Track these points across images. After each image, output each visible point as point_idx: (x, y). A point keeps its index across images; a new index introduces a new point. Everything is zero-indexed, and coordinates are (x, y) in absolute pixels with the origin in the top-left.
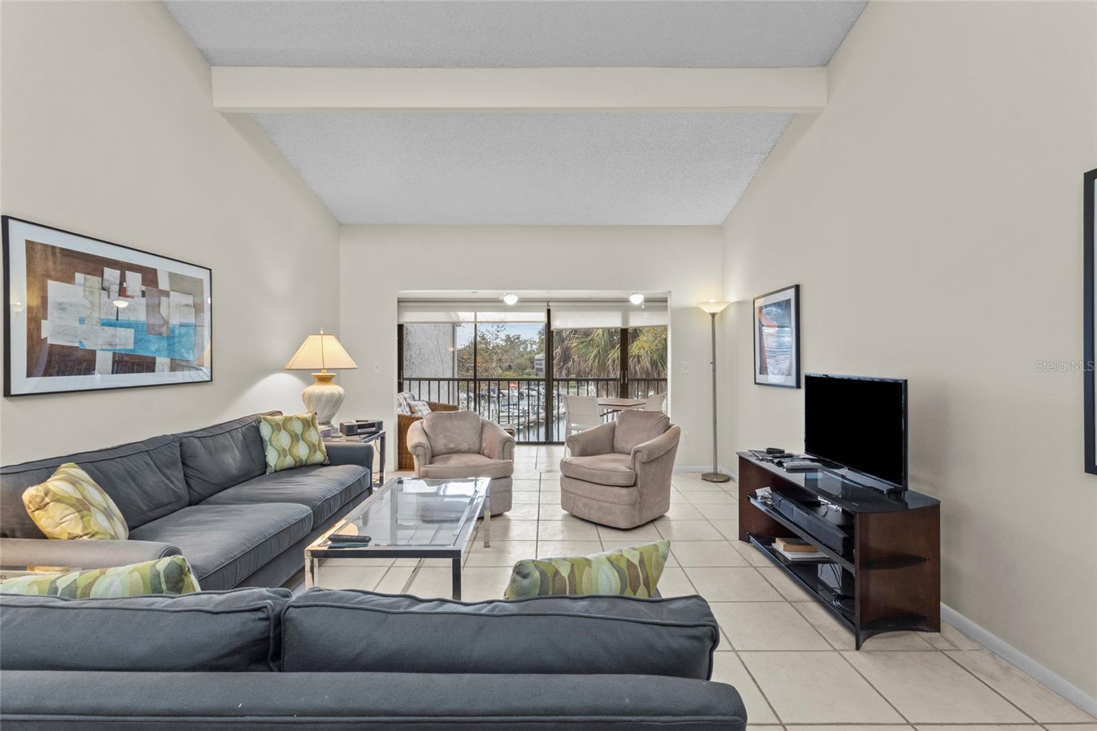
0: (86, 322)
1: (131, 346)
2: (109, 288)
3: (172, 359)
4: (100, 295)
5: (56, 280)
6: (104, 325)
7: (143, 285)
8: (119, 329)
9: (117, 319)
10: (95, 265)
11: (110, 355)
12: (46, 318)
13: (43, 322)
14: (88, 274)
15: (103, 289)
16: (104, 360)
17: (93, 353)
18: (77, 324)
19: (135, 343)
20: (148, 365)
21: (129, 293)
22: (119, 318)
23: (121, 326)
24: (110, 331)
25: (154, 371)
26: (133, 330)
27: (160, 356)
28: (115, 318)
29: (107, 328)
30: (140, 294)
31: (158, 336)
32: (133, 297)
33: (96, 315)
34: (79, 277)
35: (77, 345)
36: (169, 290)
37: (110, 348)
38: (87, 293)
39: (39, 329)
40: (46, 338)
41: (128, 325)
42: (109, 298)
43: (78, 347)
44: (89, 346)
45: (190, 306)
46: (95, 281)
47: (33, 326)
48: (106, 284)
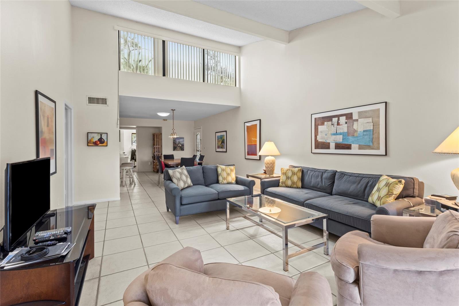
0: (327, 135)
1: (341, 141)
2: (334, 124)
3: (359, 145)
4: (331, 127)
5: (320, 125)
6: (332, 135)
7: (346, 120)
8: (337, 136)
9: (336, 133)
10: (329, 119)
11: (334, 144)
12: (318, 135)
13: (317, 136)
14: (328, 121)
15: (332, 125)
16: (332, 145)
17: (329, 143)
18: (325, 136)
19: (343, 140)
20: (349, 147)
21: (340, 124)
22: (337, 132)
23: (338, 135)
24: (334, 136)
25: (351, 149)
26: (342, 136)
27: (353, 144)
28: (336, 132)
29: (333, 136)
30: (345, 123)
31: (353, 137)
32: (342, 125)
33: (330, 132)
34: (326, 123)
35: (325, 141)
36: (358, 119)
37: (334, 142)
38: (328, 127)
39: (317, 138)
40: (318, 140)
41: (340, 134)
42: (334, 127)
43: (325, 142)
44: (328, 141)
45: (370, 122)
46: (330, 123)
47: (316, 137)
48: (333, 123)
